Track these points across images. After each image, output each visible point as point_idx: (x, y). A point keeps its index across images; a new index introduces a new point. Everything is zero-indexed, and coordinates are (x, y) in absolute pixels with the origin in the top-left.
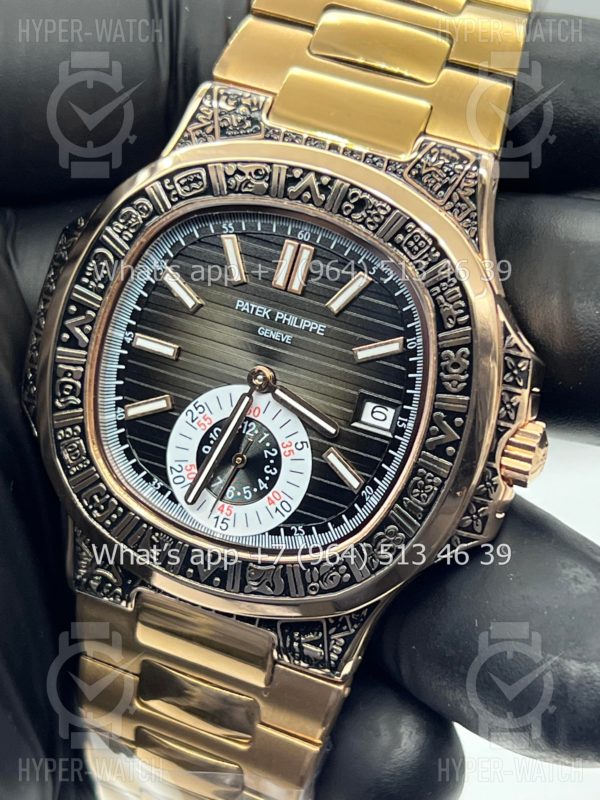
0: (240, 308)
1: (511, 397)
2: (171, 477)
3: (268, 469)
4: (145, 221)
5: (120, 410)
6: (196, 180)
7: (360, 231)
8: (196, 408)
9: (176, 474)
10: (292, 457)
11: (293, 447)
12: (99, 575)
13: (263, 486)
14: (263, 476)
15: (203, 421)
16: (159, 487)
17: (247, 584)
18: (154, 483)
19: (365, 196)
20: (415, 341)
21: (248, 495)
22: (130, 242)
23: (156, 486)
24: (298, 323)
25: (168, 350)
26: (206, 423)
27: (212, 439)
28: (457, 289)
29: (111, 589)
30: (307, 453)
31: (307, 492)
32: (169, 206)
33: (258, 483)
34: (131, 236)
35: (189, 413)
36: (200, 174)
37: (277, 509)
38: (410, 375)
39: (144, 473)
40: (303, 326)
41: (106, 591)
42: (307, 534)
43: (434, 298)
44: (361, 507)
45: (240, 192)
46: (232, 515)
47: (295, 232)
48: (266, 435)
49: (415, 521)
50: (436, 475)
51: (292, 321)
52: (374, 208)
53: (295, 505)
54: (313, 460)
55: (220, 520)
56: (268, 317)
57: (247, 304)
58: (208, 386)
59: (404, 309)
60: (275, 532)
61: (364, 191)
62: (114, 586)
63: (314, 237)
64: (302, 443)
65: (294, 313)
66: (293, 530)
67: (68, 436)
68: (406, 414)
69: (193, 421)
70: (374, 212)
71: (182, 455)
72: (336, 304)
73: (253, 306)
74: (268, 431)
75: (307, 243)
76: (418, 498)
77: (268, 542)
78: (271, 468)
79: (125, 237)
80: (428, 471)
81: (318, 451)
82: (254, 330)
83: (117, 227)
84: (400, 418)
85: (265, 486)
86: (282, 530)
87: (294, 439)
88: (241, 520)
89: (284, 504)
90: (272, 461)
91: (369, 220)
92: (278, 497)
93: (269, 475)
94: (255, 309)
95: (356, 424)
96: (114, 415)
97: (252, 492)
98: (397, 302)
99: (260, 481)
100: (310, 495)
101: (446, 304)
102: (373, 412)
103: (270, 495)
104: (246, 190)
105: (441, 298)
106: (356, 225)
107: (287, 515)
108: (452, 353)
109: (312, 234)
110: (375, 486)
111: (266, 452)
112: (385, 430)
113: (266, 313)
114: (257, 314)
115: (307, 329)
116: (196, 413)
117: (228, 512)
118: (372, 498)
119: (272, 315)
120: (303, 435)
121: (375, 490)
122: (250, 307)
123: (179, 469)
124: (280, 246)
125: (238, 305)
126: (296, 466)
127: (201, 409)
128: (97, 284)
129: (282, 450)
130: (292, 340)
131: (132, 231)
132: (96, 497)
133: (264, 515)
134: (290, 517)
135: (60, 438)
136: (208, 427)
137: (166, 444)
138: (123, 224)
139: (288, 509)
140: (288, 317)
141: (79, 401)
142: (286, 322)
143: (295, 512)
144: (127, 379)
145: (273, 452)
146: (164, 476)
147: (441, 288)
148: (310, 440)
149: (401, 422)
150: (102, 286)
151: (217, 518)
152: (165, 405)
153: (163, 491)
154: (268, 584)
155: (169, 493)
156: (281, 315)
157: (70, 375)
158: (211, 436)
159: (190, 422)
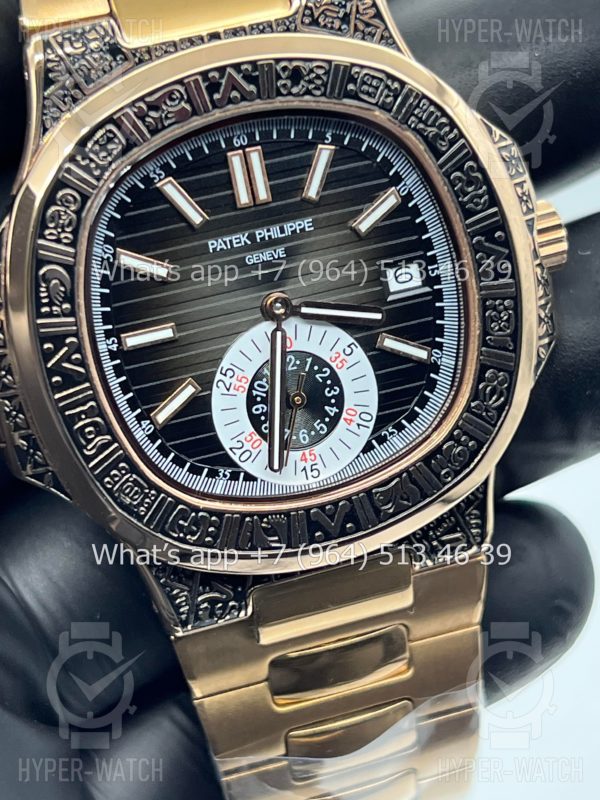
0: (214, 249)
1: (522, 188)
2: (235, 458)
3: (329, 392)
4: (78, 212)
5: (145, 423)
6: (110, 140)
7: (308, 102)
8: (225, 375)
9: (239, 452)
10: (347, 365)
11: (343, 356)
12: (203, 601)
13: (332, 411)
14: (327, 401)
15: (239, 384)
16: (229, 475)
17: (380, 511)
18: (221, 474)
19: (295, 64)
20: (405, 185)
21: (322, 428)
22: (73, 244)
23: (225, 476)
24: (282, 231)
25: (165, 333)
26: (242, 384)
27: (257, 396)
28: (432, 109)
29: (223, 608)
30: (359, 352)
31: (379, 391)
32: (94, 182)
33: (326, 412)
34: (70, 236)
35: (220, 384)
36: (110, 131)
37: (359, 425)
38: (418, 221)
39: (206, 471)
40: (288, 231)
41: (219, 612)
42: (399, 431)
43: (415, 129)
44: (437, 374)
45: (164, 128)
46: (318, 457)
47: (229, 141)
48: (309, 360)
49: (508, 353)
50: (504, 299)
51: (275, 232)
52: (311, 71)
53: (374, 410)
54: (368, 357)
55: (308, 470)
56: (249, 243)
57: (220, 241)
58: (224, 345)
59: (379, 160)
60: (368, 448)
61: (290, 60)
62: (226, 603)
63: (251, 136)
64: (349, 346)
65: (274, 223)
66: (385, 435)
67: (117, 479)
68: (433, 260)
69: (228, 390)
70: (313, 75)
71: (235, 429)
72: (313, 191)
73: (227, 239)
74: (310, 355)
75: (249, 146)
76: (500, 329)
77: (367, 462)
78: (332, 388)
79: (65, 241)
80: (495, 300)
81: (369, 345)
82: (242, 264)
83: (51, 234)
84: (430, 268)
85: (335, 410)
86: (374, 442)
87: (339, 348)
88: (328, 457)
89: (363, 416)
90: (329, 382)
91: (311, 86)
92: (353, 413)
93: (333, 397)
94: (231, 241)
95: (390, 298)
96: (142, 432)
97: (325, 423)
98: (368, 156)
99: (327, 408)
100: (384, 392)
101: (430, 129)
102: (396, 278)
103: (344, 415)
104: (169, 122)
105: (421, 126)
106: (300, 98)
107: (371, 425)
108: (458, 174)
109: (247, 135)
110: (440, 346)
111: (317, 376)
112: (419, 287)
113: (244, 239)
114: (235, 246)
115: (294, 232)
116: (227, 380)
117: (313, 457)
118: (443, 359)
119: (252, 237)
120: (346, 338)
121: (442, 350)
122: (225, 243)
123: (240, 445)
124: (225, 163)
125: (211, 247)
126: (355, 372)
127: (230, 373)
128: (60, 307)
129: (333, 365)
130: (286, 251)
131: (69, 229)
132: (181, 522)
133: (349, 438)
134: (375, 425)
135: (109, 486)
136: (247, 386)
137: (212, 428)
138: (55, 228)
139: (369, 418)
140: (268, 231)
141: (109, 437)
142: (270, 237)
143: (378, 417)
144: (134, 388)
145: (326, 372)
146: (228, 462)
147: (416, 116)
148: (356, 339)
149: (433, 270)
150: (66, 306)
151: (304, 469)
152: (193, 390)
153: (234, 477)
154: (402, 499)
155: (242, 475)
156: (261, 233)
157: (83, 416)
158: (255, 393)
159: (226, 392)
